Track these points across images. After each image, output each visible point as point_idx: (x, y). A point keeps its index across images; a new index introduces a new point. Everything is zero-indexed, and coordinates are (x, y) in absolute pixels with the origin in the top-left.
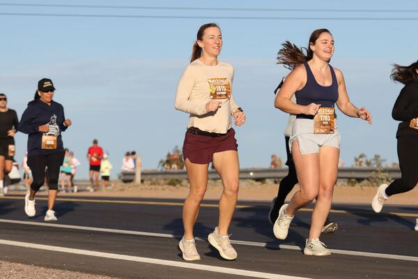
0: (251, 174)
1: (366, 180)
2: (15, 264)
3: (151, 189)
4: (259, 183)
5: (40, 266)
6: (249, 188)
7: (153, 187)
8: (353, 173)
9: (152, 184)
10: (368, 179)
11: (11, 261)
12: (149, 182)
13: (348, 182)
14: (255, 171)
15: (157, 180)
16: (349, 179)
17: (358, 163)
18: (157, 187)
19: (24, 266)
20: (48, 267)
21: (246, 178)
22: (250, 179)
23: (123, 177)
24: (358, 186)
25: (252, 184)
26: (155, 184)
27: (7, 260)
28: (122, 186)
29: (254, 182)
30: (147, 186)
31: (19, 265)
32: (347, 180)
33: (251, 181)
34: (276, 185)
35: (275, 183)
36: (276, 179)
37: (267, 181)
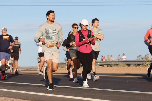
0: (99, 63)
1: (141, 65)
2: (11, 98)
3: (61, 69)
4: (101, 67)
5: (20, 99)
6: (98, 68)
7: (62, 69)
8: (137, 62)
9: (61, 68)
10: (142, 64)
11: (9, 97)
12: (60, 67)
13: (135, 66)
15: (63, 66)
16: (135, 64)
17: (138, 59)
18: (64, 69)
19: (14, 99)
20: (23, 99)
24: (138, 67)
26: (62, 68)
27: (7, 97)
29: (100, 66)
30: (59, 69)
31: (12, 98)
32: (134, 65)
33: (98, 66)
34: (108, 67)
35: (108, 66)
36: (108, 65)
37: (104, 66)
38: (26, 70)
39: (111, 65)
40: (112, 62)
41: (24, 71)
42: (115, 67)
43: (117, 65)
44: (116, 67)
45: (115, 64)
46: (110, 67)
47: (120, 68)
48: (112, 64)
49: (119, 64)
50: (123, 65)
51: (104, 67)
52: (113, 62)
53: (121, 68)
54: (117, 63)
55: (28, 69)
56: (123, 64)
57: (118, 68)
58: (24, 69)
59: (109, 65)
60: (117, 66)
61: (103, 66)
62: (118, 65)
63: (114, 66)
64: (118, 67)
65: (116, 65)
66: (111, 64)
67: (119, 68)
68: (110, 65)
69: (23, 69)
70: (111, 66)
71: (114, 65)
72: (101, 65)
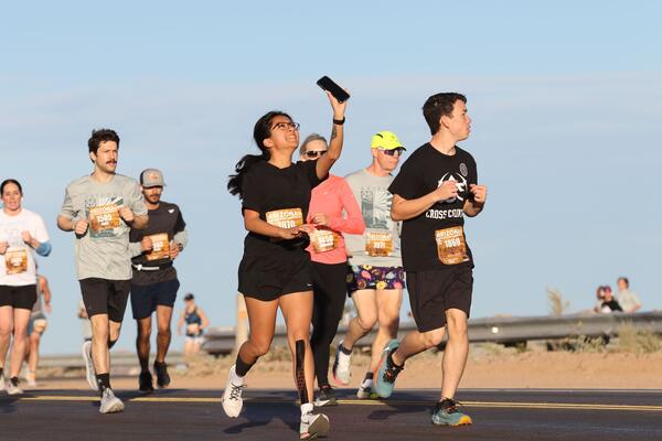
0: (495, 330)
3: (271, 369)
4: (513, 350)
6: (490, 362)
7: (277, 364)
9: (272, 359)
14: (504, 324)
21: (484, 341)
22: (492, 341)
23: (207, 346)
25: (497, 353)
26: (279, 359)
28: (207, 365)
29: (501, 347)
30: (262, 365)
33: (494, 346)
34: (553, 354)
35: (550, 348)
36: (551, 341)
37: (530, 344)
38: (59, 373)
39: (572, 341)
40: (575, 320)
41: (51, 378)
42: (597, 354)
43: (606, 339)
44: (600, 351)
45: (596, 337)
46: (562, 355)
47: (622, 355)
48: (578, 332)
49: (616, 336)
50: (640, 342)
51: (527, 353)
52: (580, 324)
53: (632, 355)
54: (608, 331)
55: (71, 368)
56: (639, 334)
57: (611, 358)
58: (50, 371)
59: (561, 341)
60: (608, 346)
61: (524, 349)
62: (611, 340)
63: (587, 345)
64: (612, 351)
65: (600, 340)
66: (568, 336)
67: (617, 355)
68: (566, 340)
69: (46, 367)
70: (570, 347)
71: (589, 338)
72: (509, 343)
